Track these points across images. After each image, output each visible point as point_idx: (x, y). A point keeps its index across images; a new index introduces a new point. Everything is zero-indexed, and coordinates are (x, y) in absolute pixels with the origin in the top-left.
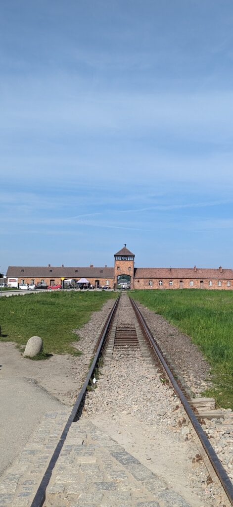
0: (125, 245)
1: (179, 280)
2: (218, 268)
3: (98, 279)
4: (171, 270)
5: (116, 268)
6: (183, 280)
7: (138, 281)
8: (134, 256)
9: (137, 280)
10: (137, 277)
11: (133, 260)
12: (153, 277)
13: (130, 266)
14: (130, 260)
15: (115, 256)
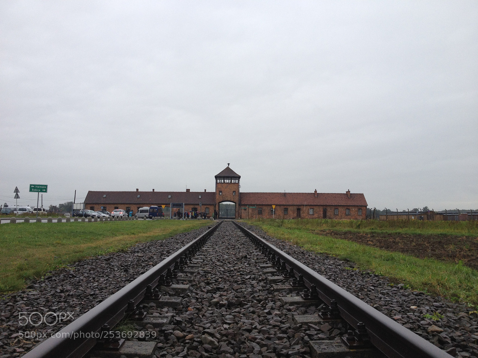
0: (229, 164)
1: (295, 208)
2: (345, 193)
3: (196, 207)
4: (285, 194)
5: (218, 193)
6: (301, 207)
7: (245, 209)
8: (239, 177)
9: (243, 208)
10: (243, 203)
11: (238, 183)
12: (264, 203)
13: (234, 190)
14: (234, 183)
15: (217, 177)
